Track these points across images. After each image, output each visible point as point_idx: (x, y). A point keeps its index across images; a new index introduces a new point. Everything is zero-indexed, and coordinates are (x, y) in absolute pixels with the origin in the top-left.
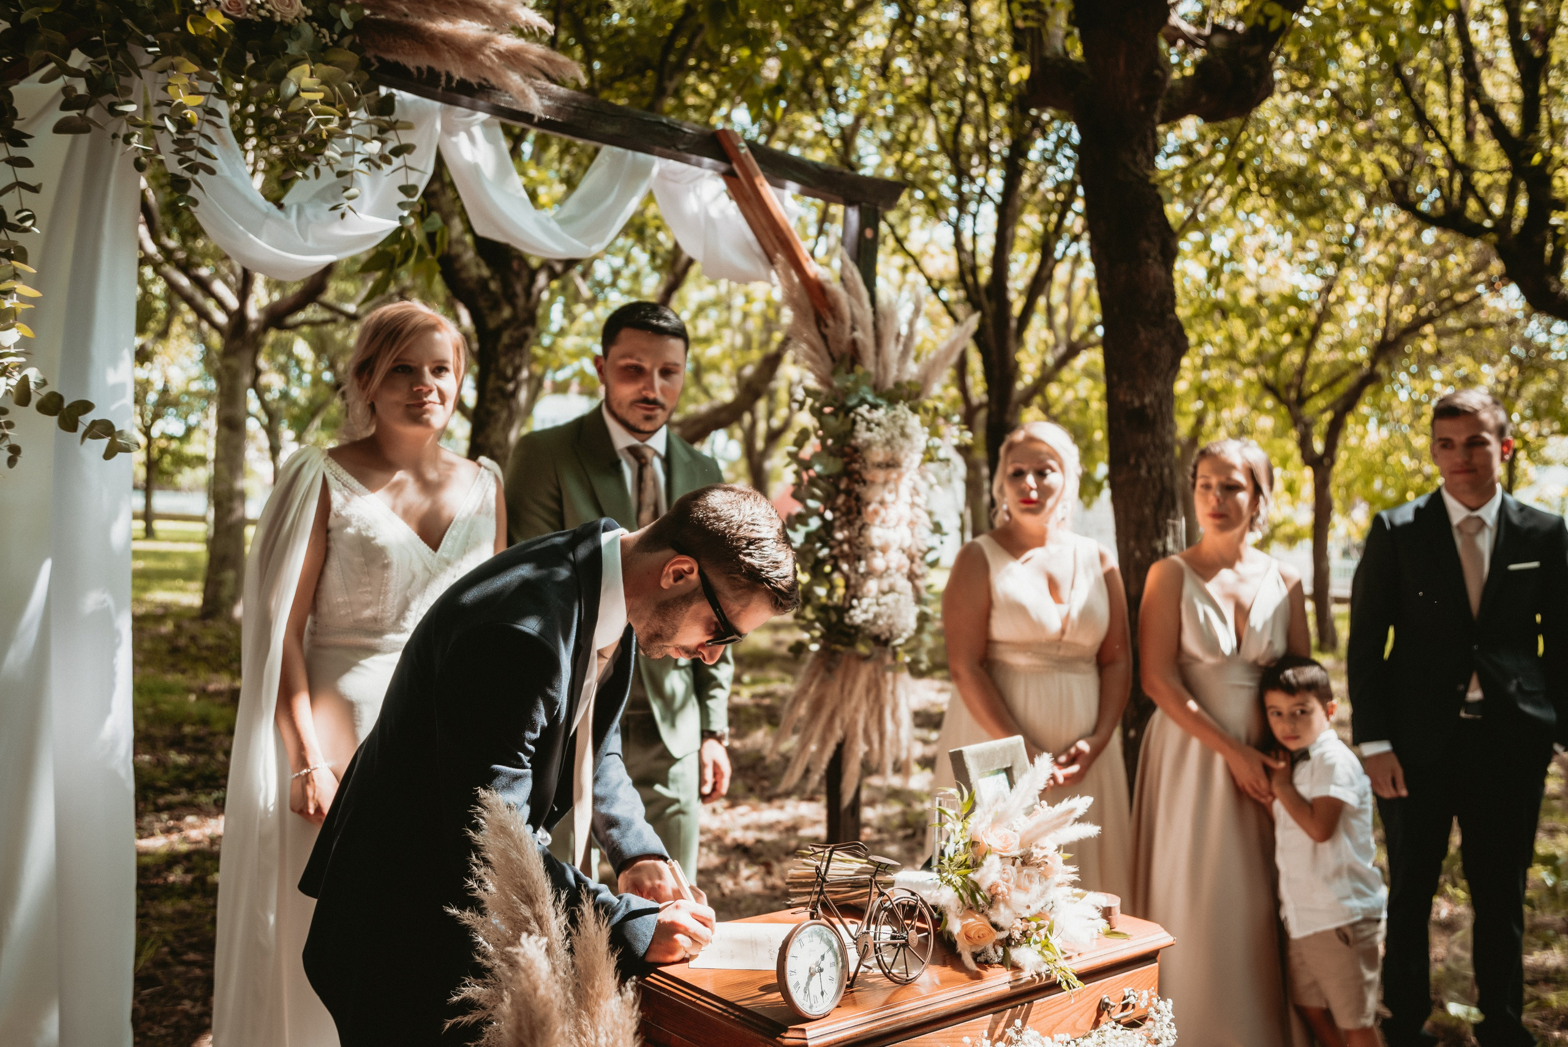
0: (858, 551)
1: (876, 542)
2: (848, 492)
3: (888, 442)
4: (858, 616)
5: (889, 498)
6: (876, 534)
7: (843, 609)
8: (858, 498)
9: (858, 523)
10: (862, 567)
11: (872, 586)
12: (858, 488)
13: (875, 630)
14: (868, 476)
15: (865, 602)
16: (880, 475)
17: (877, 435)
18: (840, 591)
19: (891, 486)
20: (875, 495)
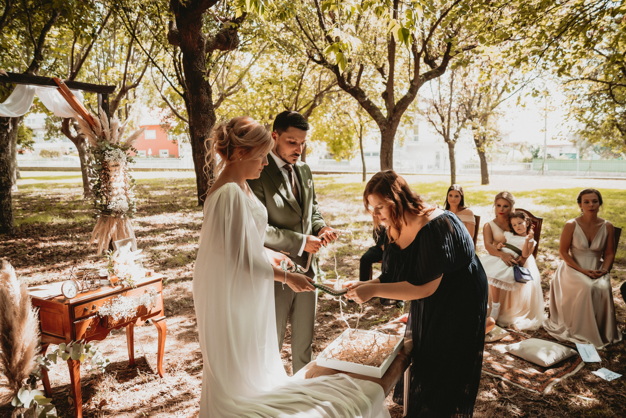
0: (109, 190)
1: (114, 187)
2: (105, 174)
3: (115, 160)
4: (111, 207)
5: (117, 174)
6: (114, 185)
7: (106, 206)
8: (108, 175)
9: (109, 182)
10: (111, 193)
11: (114, 199)
12: (108, 172)
13: (116, 210)
14: (110, 169)
15: (112, 203)
16: (113, 169)
17: (111, 158)
18: (105, 201)
19: (117, 171)
20: (112, 174)
